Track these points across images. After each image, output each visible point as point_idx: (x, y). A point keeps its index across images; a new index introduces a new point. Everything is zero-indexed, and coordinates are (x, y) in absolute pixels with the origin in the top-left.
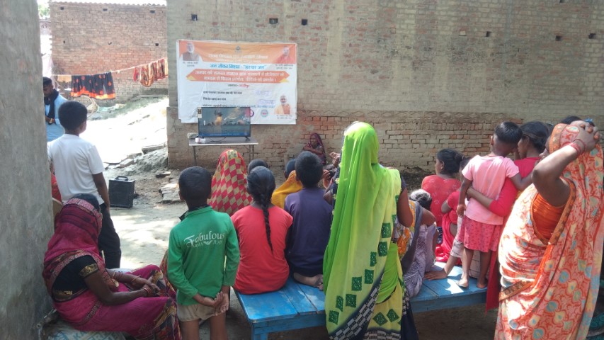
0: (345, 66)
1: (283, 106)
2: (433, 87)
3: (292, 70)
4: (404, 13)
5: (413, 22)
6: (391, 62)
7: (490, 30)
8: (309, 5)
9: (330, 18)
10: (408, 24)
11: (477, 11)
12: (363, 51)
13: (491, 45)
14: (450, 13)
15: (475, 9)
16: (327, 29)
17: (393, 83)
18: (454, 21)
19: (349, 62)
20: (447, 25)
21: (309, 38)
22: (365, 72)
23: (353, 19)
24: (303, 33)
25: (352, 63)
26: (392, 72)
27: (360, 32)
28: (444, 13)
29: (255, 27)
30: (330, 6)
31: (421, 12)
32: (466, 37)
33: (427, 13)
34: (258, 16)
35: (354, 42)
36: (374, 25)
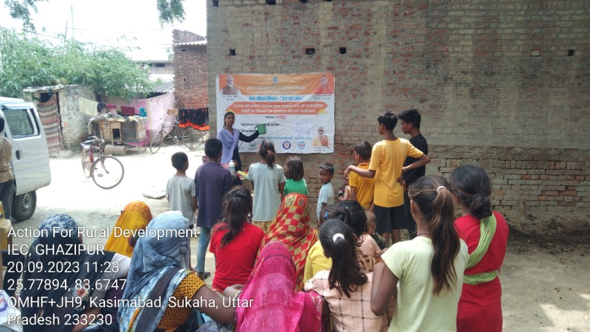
0: (388, 95)
1: (321, 138)
2: (498, 117)
3: (330, 100)
4: (459, 35)
5: (470, 43)
6: (443, 90)
7: (574, 48)
8: (347, 33)
9: (371, 45)
10: (463, 46)
11: (555, 26)
12: (410, 78)
13: (575, 65)
14: (517, 31)
15: (552, 24)
16: (367, 57)
17: (446, 113)
18: (523, 40)
19: (393, 90)
20: (514, 45)
21: (347, 67)
22: (413, 101)
23: (397, 44)
24: (341, 62)
25: (397, 91)
26: (446, 101)
27: (406, 58)
28: (511, 31)
29: (291, 59)
30: (371, 32)
31: (479, 32)
32: (540, 58)
33: (487, 32)
34: (294, 47)
35: (399, 69)
36: (422, 50)
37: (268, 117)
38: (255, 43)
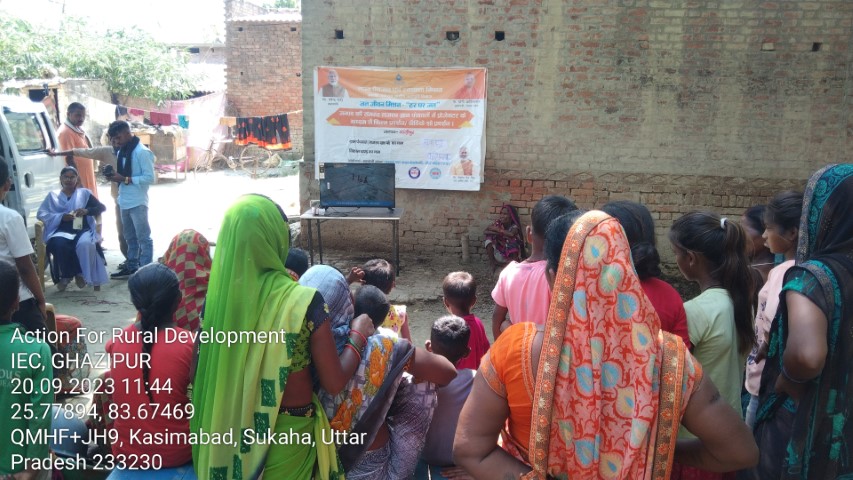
0: (562, 102)
1: (462, 162)
2: (713, 135)
3: (478, 109)
4: (664, 17)
5: (679, 30)
6: (639, 95)
7: (821, 40)
8: (507, 10)
9: (540, 28)
10: (669, 34)
11: (796, 9)
12: (594, 77)
13: (822, 65)
14: (744, 14)
15: (792, 6)
16: (535, 46)
17: (643, 128)
18: (753, 27)
19: (570, 95)
20: (739, 33)
21: (506, 59)
22: (596, 111)
23: (577, 28)
24: (497, 52)
25: (575, 97)
26: (643, 111)
27: (589, 49)
28: (735, 14)
29: (424, 45)
30: (540, 10)
31: (692, 14)
32: (774, 53)
33: (704, 14)
34: (429, 29)
35: (579, 63)
36: (612, 37)
37: (386, 132)
38: (372, 21)
